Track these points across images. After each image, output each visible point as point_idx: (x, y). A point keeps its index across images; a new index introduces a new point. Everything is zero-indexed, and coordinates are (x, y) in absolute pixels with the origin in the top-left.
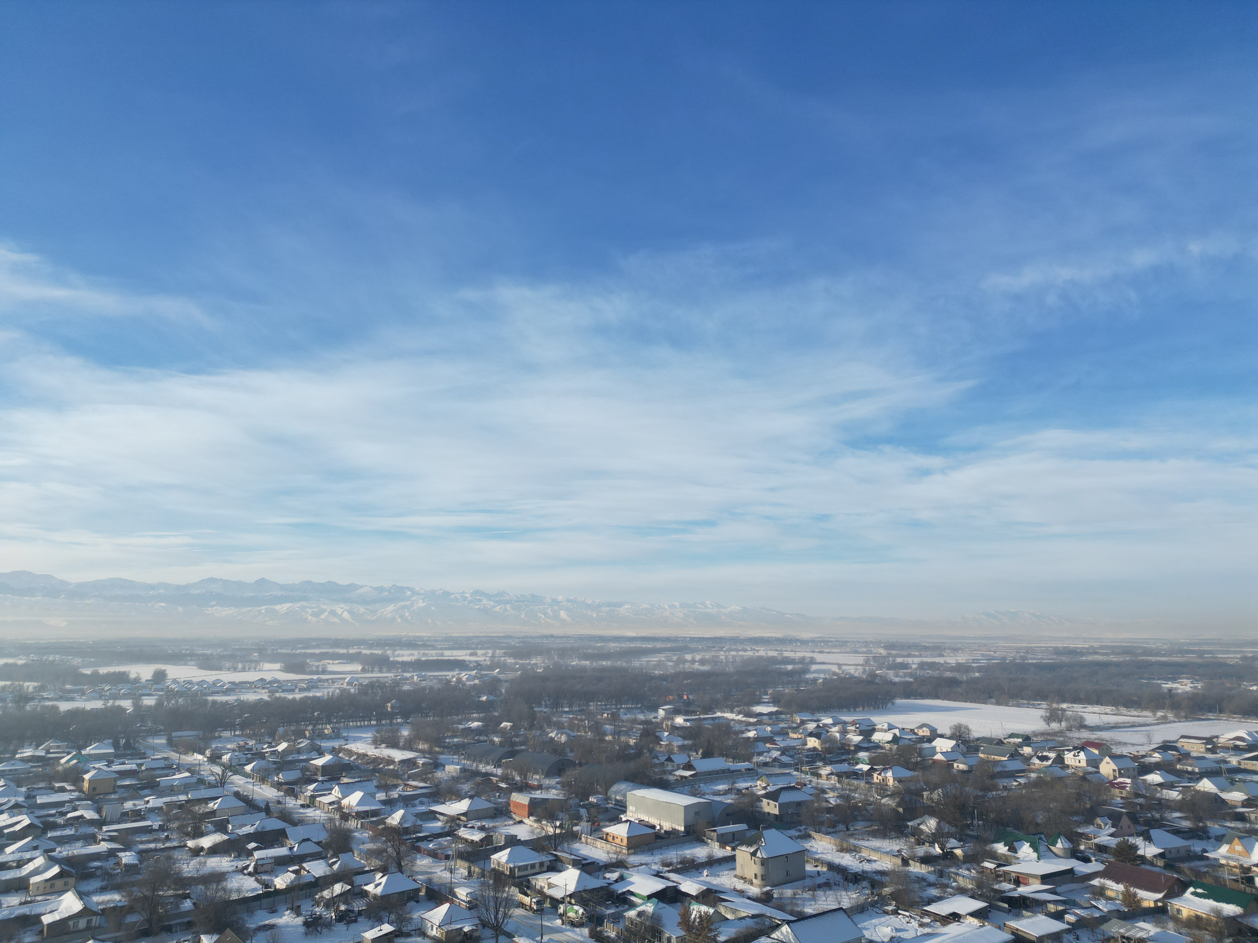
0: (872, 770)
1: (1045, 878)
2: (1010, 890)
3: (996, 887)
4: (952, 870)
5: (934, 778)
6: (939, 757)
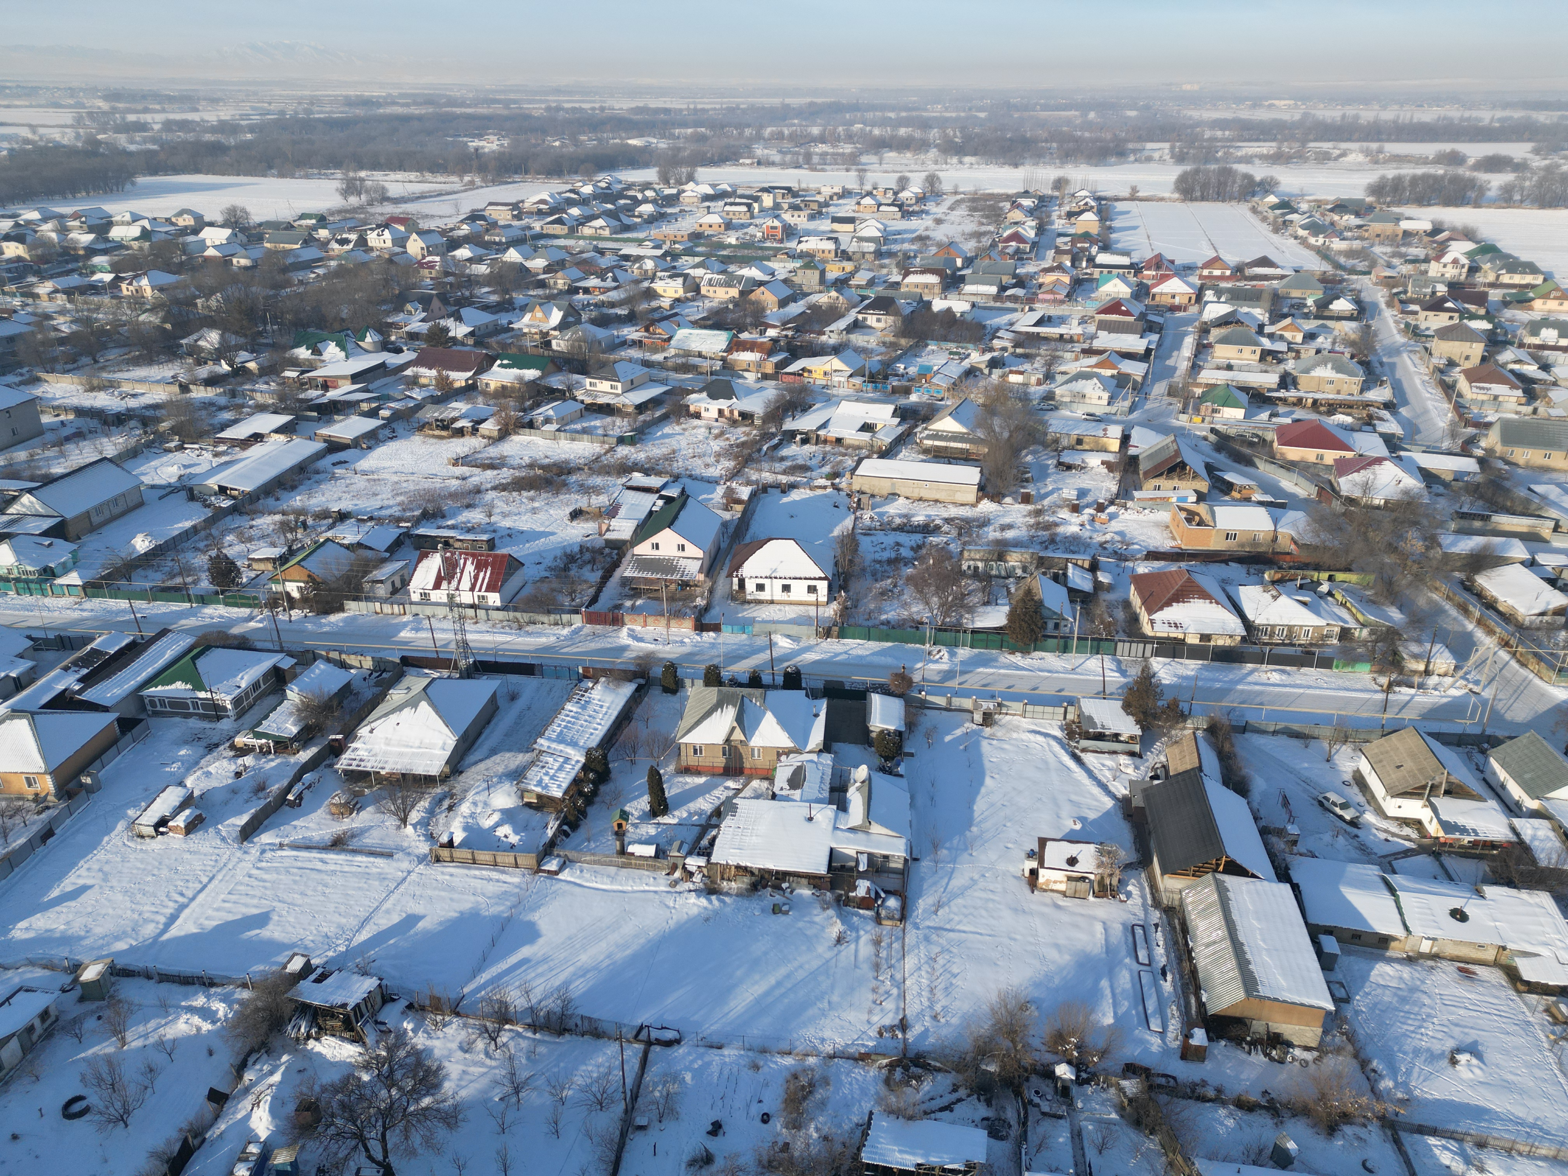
0: (118, 279)
1: (355, 378)
2: (318, 397)
3: (302, 396)
4: (247, 387)
5: (209, 281)
6: (211, 252)
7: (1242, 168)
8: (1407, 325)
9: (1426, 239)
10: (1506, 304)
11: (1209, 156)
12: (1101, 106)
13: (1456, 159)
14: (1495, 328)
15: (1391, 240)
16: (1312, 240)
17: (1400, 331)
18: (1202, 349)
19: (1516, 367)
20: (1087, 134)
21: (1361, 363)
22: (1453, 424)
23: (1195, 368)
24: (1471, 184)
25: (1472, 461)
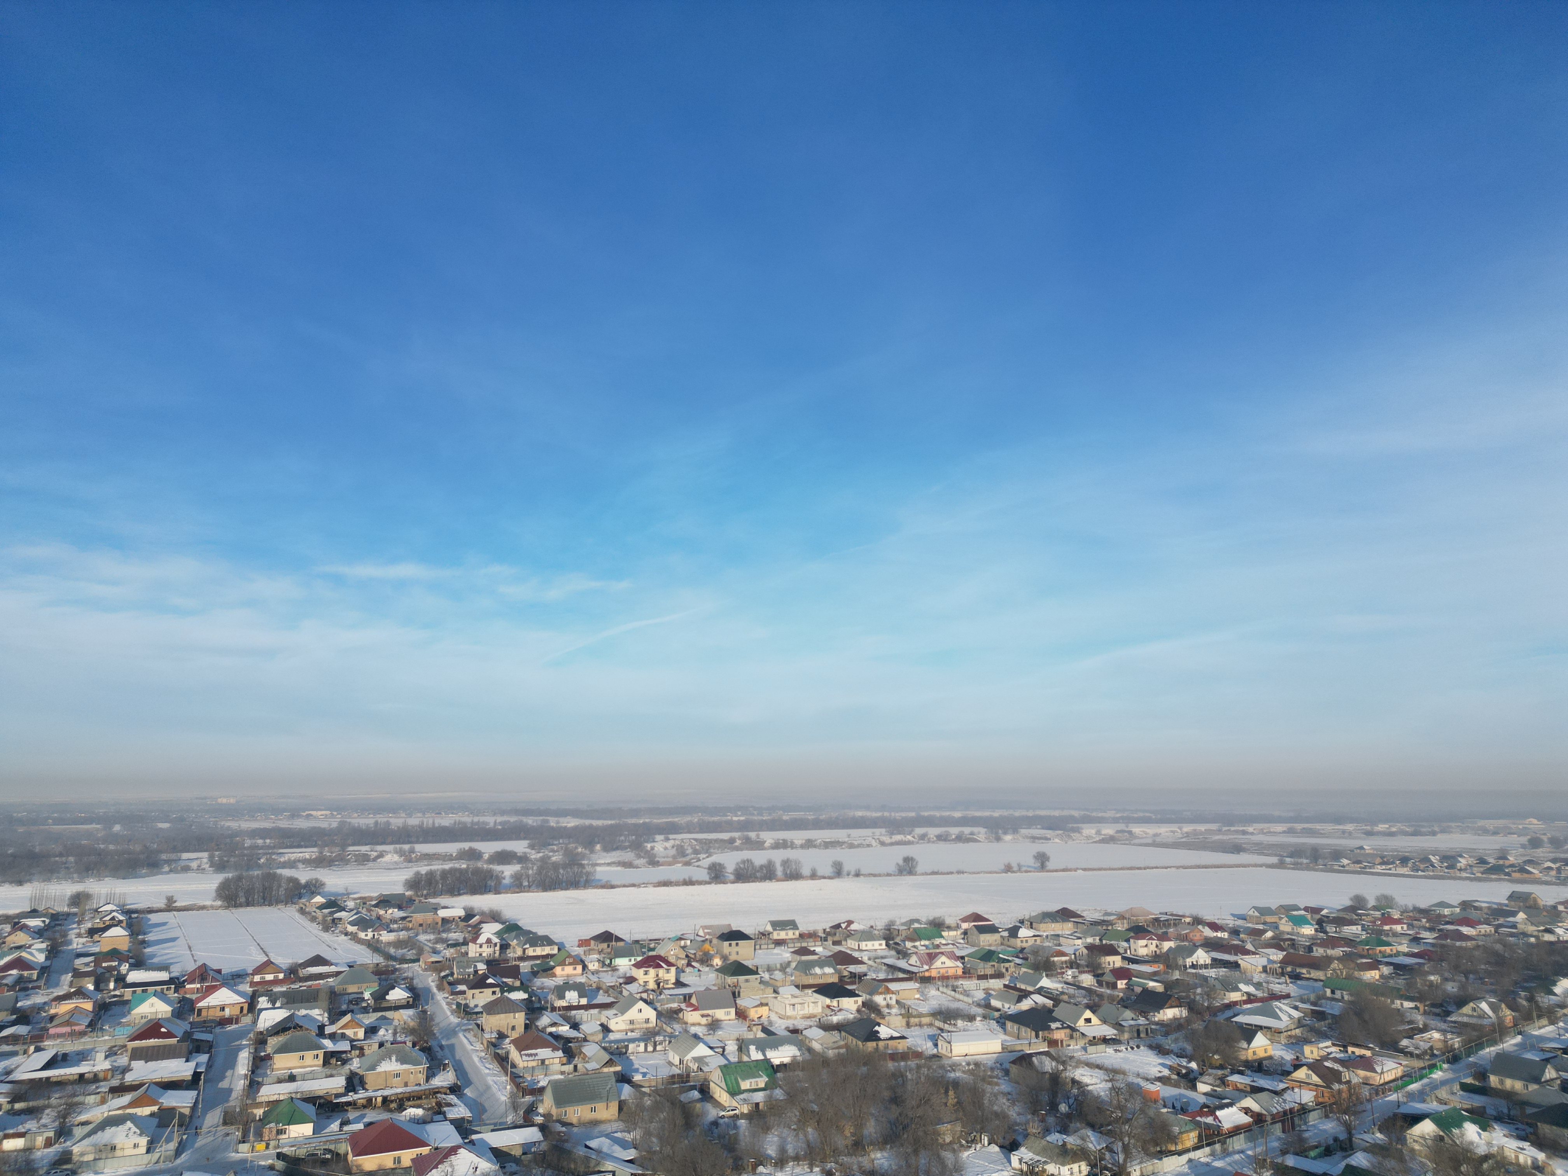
7: (286, 872)
8: (459, 1005)
9: (462, 924)
10: (535, 974)
11: (251, 862)
12: (127, 819)
13: (474, 855)
14: (530, 997)
15: (432, 927)
16: (362, 935)
17: (453, 1011)
18: (260, 1062)
19: (553, 1029)
20: (111, 847)
21: (423, 1050)
22: (513, 1096)
23: (254, 1085)
24: (490, 874)
25: (535, 1129)
